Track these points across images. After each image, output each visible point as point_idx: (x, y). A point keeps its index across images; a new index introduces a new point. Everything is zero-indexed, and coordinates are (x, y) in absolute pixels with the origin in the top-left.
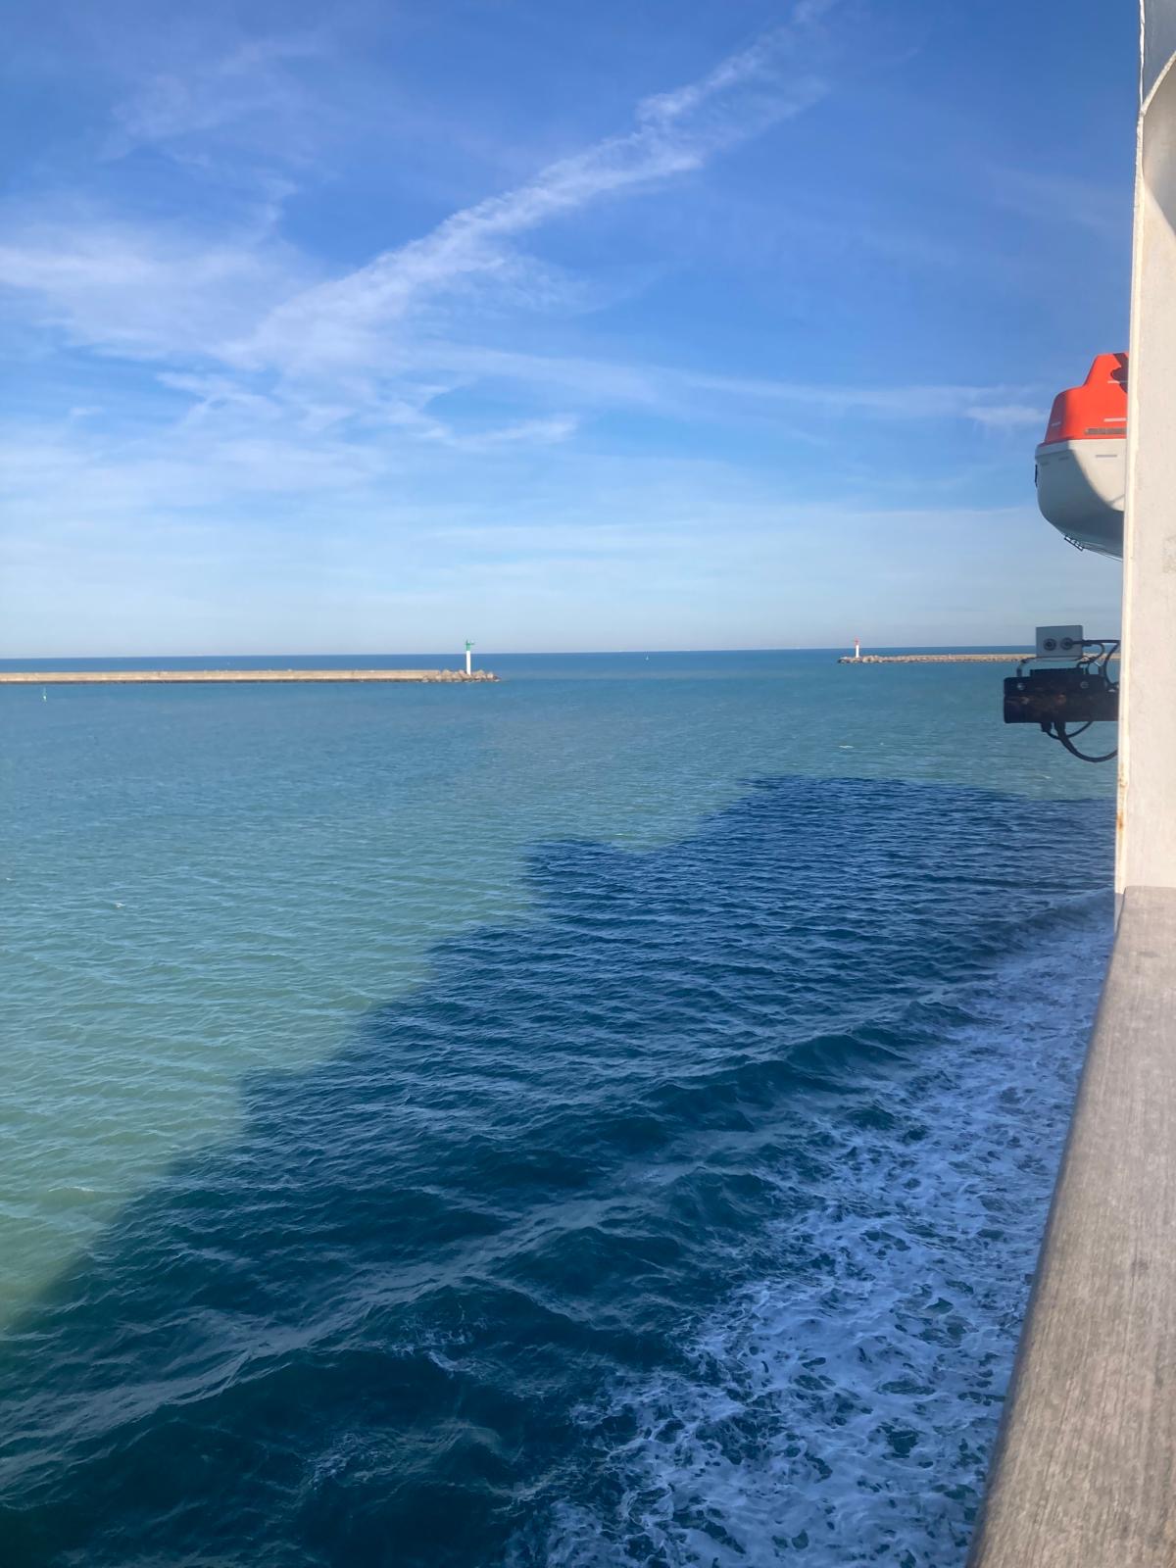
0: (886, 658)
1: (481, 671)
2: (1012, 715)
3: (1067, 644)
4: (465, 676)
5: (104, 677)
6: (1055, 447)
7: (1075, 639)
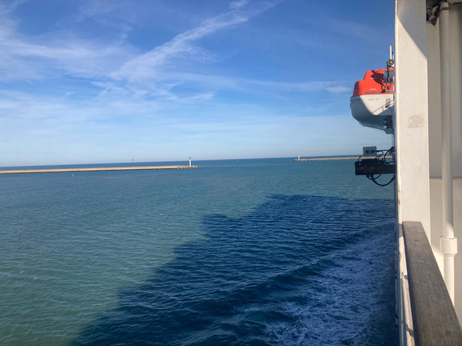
0: (307, 160)
1: (194, 165)
2: (358, 173)
3: (372, 151)
4: (189, 167)
5: (85, 170)
6: (356, 98)
7: (375, 150)
